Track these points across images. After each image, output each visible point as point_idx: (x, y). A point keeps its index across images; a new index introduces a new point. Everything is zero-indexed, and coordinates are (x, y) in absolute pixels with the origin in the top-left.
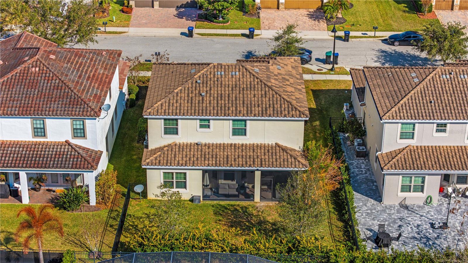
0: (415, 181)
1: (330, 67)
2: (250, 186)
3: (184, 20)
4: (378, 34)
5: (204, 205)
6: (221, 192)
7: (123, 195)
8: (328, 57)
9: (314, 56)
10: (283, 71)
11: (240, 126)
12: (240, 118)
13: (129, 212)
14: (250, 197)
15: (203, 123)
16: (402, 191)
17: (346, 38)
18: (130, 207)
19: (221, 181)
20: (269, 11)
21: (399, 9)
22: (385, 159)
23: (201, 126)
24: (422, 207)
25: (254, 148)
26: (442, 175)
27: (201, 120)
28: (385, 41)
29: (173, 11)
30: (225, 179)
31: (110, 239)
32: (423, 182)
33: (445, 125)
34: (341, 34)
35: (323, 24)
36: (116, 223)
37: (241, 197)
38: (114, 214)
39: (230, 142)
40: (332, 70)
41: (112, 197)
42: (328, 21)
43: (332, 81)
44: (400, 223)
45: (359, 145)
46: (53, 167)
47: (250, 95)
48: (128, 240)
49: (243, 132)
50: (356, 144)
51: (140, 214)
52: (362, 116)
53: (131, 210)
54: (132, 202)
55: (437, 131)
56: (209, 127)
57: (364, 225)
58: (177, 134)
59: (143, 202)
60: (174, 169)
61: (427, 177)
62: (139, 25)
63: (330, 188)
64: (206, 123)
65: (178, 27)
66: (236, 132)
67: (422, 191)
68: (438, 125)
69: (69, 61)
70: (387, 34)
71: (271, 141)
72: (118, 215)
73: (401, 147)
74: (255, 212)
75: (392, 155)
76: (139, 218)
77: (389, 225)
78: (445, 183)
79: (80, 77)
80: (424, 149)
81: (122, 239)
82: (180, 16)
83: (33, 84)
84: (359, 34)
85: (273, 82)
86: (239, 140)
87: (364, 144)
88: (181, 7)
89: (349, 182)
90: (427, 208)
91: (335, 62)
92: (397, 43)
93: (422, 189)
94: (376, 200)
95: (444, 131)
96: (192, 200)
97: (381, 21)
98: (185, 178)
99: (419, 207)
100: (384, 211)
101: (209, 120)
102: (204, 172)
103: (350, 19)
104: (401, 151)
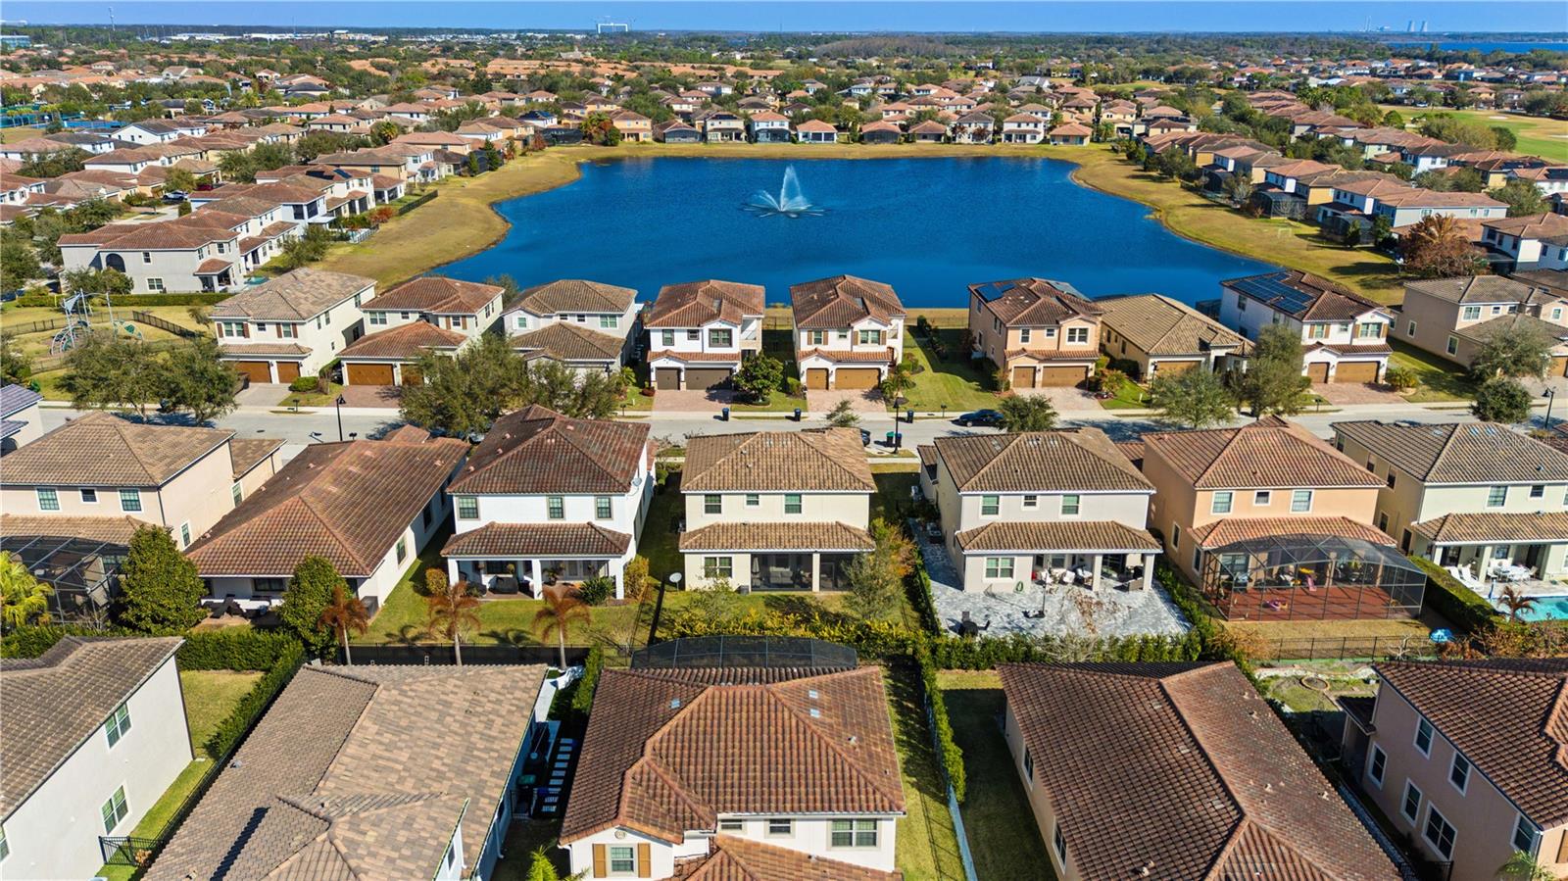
0: (1003, 564)
1: (893, 449)
2: (807, 574)
3: (717, 402)
4: (947, 414)
5: (754, 597)
6: (773, 581)
7: (656, 587)
8: (890, 438)
9: (873, 438)
10: (841, 442)
11: (794, 501)
12: (794, 491)
13: (664, 605)
14: (808, 586)
15: (751, 499)
16: (988, 575)
17: (910, 419)
18: (664, 600)
19: (773, 569)
20: (817, 391)
21: (971, 388)
22: (966, 538)
23: (749, 503)
24: (1012, 595)
25: (810, 527)
26: (1033, 555)
27: (748, 495)
28: (955, 422)
29: (703, 393)
30: (777, 566)
31: (643, 635)
32: (1012, 565)
33: (1034, 497)
34: (904, 415)
35: (882, 405)
36: (649, 618)
37: (796, 586)
38: (646, 608)
39: (782, 522)
40: (894, 452)
41: (643, 589)
42: (887, 401)
43: (895, 464)
44: (987, 613)
45: (933, 529)
46: (573, 552)
47: (804, 466)
48: (664, 635)
49: (798, 509)
50: (928, 528)
51: (677, 607)
52: (934, 497)
53: (666, 604)
54: (667, 595)
55: (1026, 504)
56: (757, 503)
57: (945, 615)
58: (720, 512)
59: (680, 594)
60: (718, 553)
61: (1016, 558)
62: (664, 409)
63: (903, 573)
64: (755, 499)
65: (711, 410)
66: (789, 509)
67: (1011, 576)
68: (1027, 497)
69: (590, 433)
70: (958, 415)
71: (830, 520)
72: (650, 609)
73: (984, 525)
74: (813, 603)
75: (974, 534)
76: (676, 612)
77: (974, 615)
78: (1038, 568)
79: (603, 450)
80: (1012, 526)
81: (658, 634)
82: (711, 398)
83: (549, 457)
84: (925, 414)
85: (830, 452)
86: (793, 518)
87: (938, 528)
88: (713, 388)
89: (923, 567)
90: (1018, 596)
91: (898, 444)
92: (969, 424)
93: (1010, 573)
94: (956, 587)
95: (1034, 504)
96: (739, 590)
97: (950, 400)
98: (730, 564)
99: (1008, 595)
100: (967, 600)
101: (757, 495)
102: (754, 556)
103: (913, 399)
104: (983, 529)
